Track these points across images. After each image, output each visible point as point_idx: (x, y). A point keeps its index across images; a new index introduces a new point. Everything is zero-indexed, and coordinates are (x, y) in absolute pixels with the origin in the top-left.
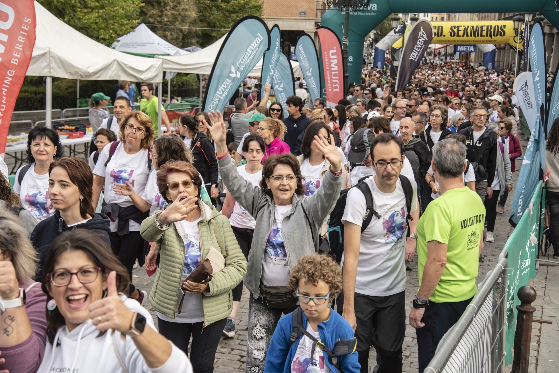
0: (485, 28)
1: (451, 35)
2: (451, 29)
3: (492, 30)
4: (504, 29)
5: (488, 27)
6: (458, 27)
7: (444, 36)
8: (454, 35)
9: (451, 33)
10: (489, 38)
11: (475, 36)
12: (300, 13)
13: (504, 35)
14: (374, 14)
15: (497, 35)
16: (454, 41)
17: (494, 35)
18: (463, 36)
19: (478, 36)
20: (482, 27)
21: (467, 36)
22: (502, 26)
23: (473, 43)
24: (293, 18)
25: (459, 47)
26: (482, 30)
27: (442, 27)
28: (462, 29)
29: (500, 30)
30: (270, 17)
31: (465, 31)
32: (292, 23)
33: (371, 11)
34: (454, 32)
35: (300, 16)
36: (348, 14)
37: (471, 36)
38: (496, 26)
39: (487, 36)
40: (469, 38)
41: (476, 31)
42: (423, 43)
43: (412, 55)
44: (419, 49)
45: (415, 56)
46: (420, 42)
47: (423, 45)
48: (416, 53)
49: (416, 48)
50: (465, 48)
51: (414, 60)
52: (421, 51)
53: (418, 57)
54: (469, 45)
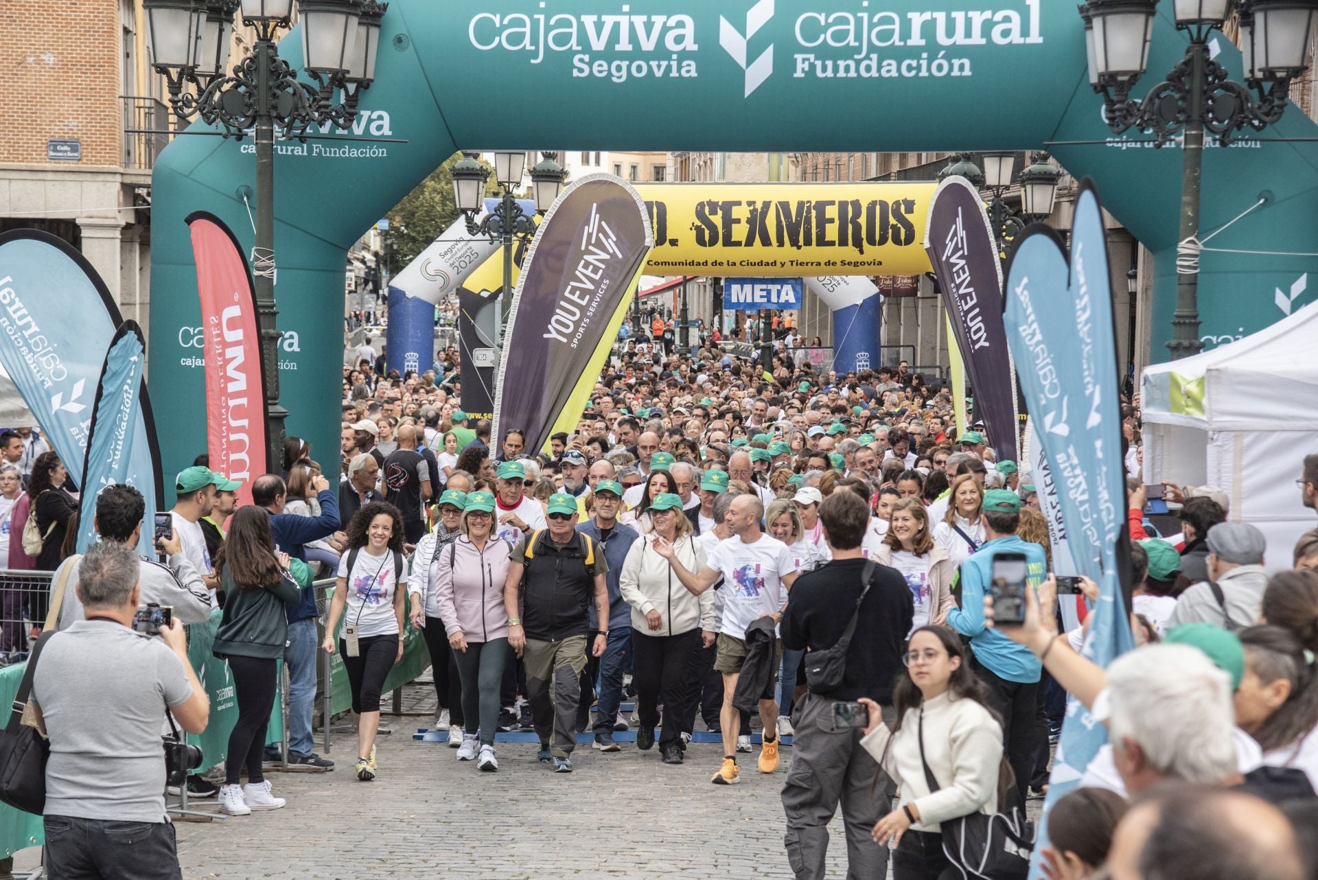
0: (832, 212)
1: (700, 241)
2: (700, 214)
3: (863, 220)
4: (908, 216)
5: (843, 206)
6: (727, 207)
7: (674, 242)
8: (713, 242)
9: (698, 229)
10: (850, 252)
11: (795, 243)
12: (54, 144)
13: (909, 238)
14: (381, 152)
15: (883, 241)
16: (715, 263)
17: (872, 241)
18: (750, 242)
19: (808, 242)
20: (821, 206)
21: (766, 242)
22: (897, 203)
23: (789, 271)
24: (23, 165)
25: (735, 288)
26: (823, 221)
27: (662, 208)
28: (741, 213)
29: (892, 221)
31: (757, 222)
32: (16, 186)
33: (367, 140)
34: (713, 227)
35: (53, 159)
36: (267, 151)
37: (781, 244)
38: (874, 203)
39: (843, 242)
40: (773, 252)
41: (798, 224)
42: (601, 271)
43: (558, 322)
44: (587, 297)
45: (567, 327)
46: (591, 267)
47: (602, 278)
48: (573, 314)
49: (573, 292)
50: (758, 293)
51: (565, 340)
52: (594, 304)
53: (581, 330)
54: (774, 281)
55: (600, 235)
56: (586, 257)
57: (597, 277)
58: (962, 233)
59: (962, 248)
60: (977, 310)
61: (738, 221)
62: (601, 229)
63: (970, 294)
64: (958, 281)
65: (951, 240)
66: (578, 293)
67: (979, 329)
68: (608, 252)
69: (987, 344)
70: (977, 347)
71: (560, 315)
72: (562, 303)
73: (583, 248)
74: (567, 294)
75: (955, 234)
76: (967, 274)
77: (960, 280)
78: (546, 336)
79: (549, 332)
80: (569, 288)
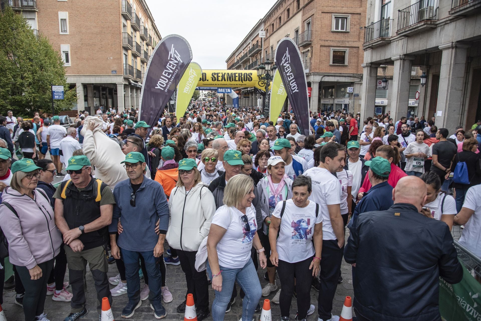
0: (237, 75)
1: (213, 80)
2: (212, 75)
3: (243, 76)
4: (251, 76)
5: (239, 74)
6: (218, 74)
7: (208, 80)
8: (215, 80)
9: (212, 78)
10: (240, 82)
11: (230, 81)
12: (112, 71)
13: (251, 80)
15: (246, 80)
16: (215, 84)
17: (244, 80)
18: (222, 80)
19: (233, 80)
20: (235, 74)
21: (225, 80)
22: (249, 73)
24: (108, 75)
25: (219, 89)
26: (235, 77)
27: (205, 74)
29: (248, 77)
30: (92, 75)
31: (223, 76)
32: (107, 78)
34: (215, 78)
35: (113, 74)
37: (228, 81)
38: (245, 74)
39: (239, 80)
40: (226, 82)
41: (231, 77)
42: (175, 67)
43: (160, 83)
44: (171, 75)
45: (163, 85)
46: (172, 65)
47: (176, 69)
48: (166, 81)
49: (165, 73)
50: (223, 90)
51: (163, 89)
52: (173, 77)
53: (168, 86)
54: (226, 88)
55: (175, 55)
56: (170, 62)
57: (174, 69)
58: (288, 56)
59: (288, 60)
60: (294, 80)
61: (220, 76)
62: (175, 53)
63: (291, 75)
64: (286, 71)
65: (284, 58)
66: (167, 74)
67: (295, 86)
68: (177, 60)
69: (298, 91)
70: (293, 92)
71: (161, 81)
72: (162, 77)
73: (169, 59)
74: (163, 74)
75: (286, 56)
76: (290, 68)
77: (287, 71)
78: (156, 88)
79: (158, 87)
80: (164, 72)
